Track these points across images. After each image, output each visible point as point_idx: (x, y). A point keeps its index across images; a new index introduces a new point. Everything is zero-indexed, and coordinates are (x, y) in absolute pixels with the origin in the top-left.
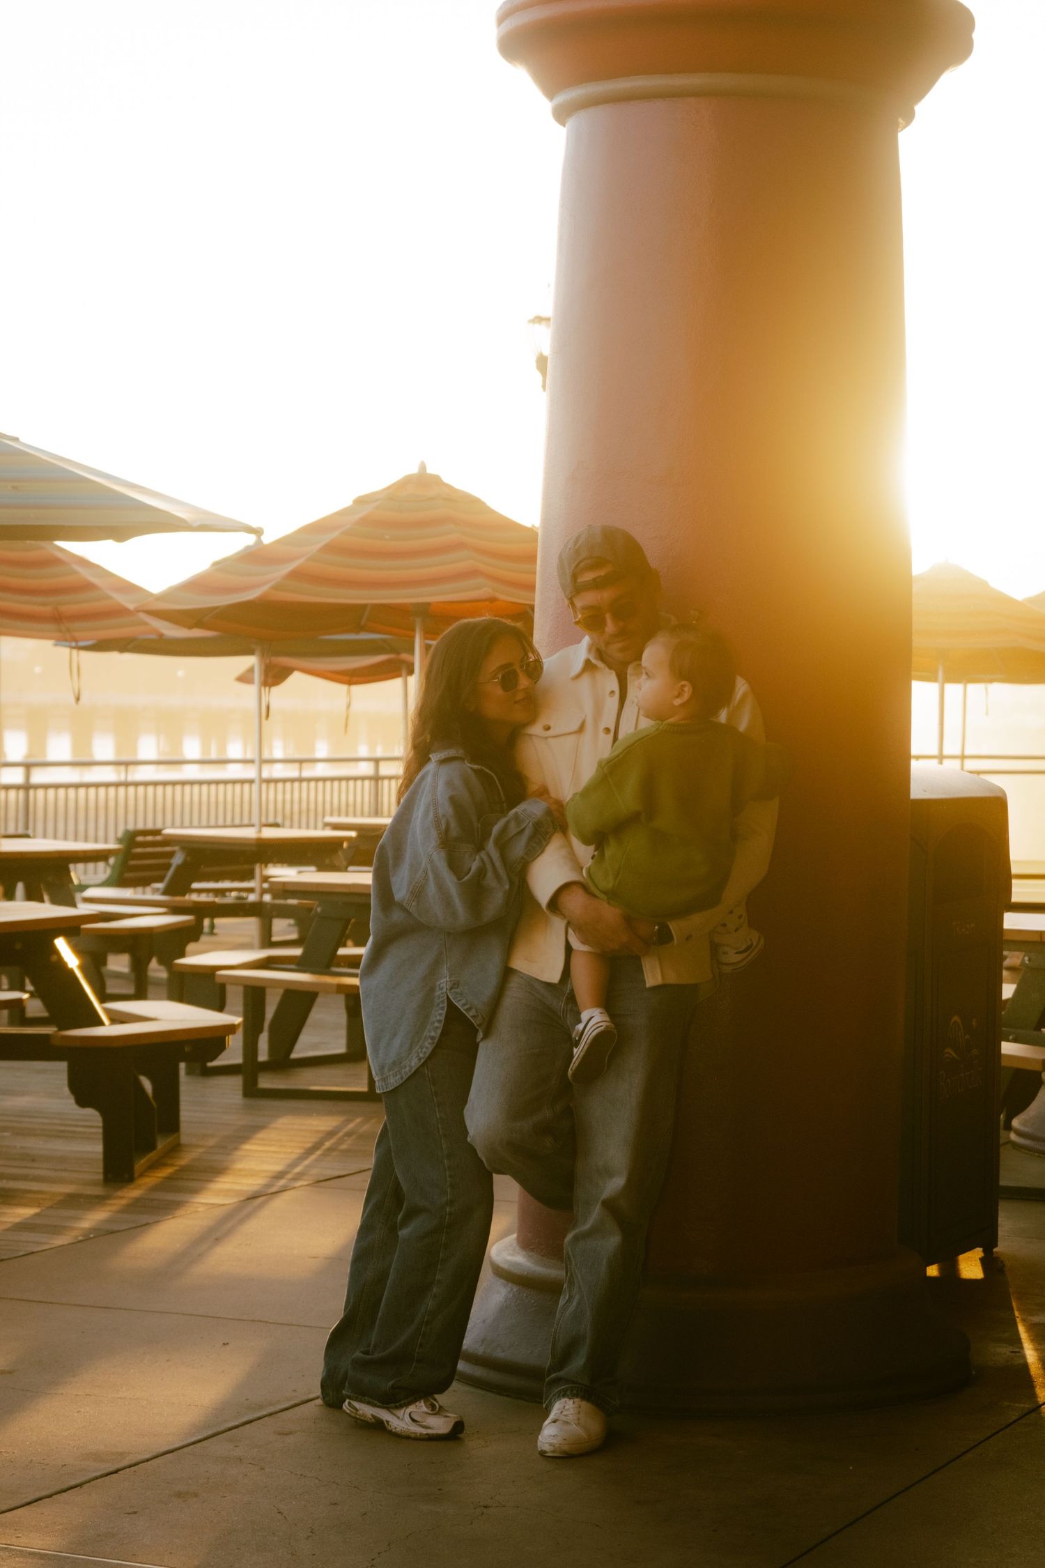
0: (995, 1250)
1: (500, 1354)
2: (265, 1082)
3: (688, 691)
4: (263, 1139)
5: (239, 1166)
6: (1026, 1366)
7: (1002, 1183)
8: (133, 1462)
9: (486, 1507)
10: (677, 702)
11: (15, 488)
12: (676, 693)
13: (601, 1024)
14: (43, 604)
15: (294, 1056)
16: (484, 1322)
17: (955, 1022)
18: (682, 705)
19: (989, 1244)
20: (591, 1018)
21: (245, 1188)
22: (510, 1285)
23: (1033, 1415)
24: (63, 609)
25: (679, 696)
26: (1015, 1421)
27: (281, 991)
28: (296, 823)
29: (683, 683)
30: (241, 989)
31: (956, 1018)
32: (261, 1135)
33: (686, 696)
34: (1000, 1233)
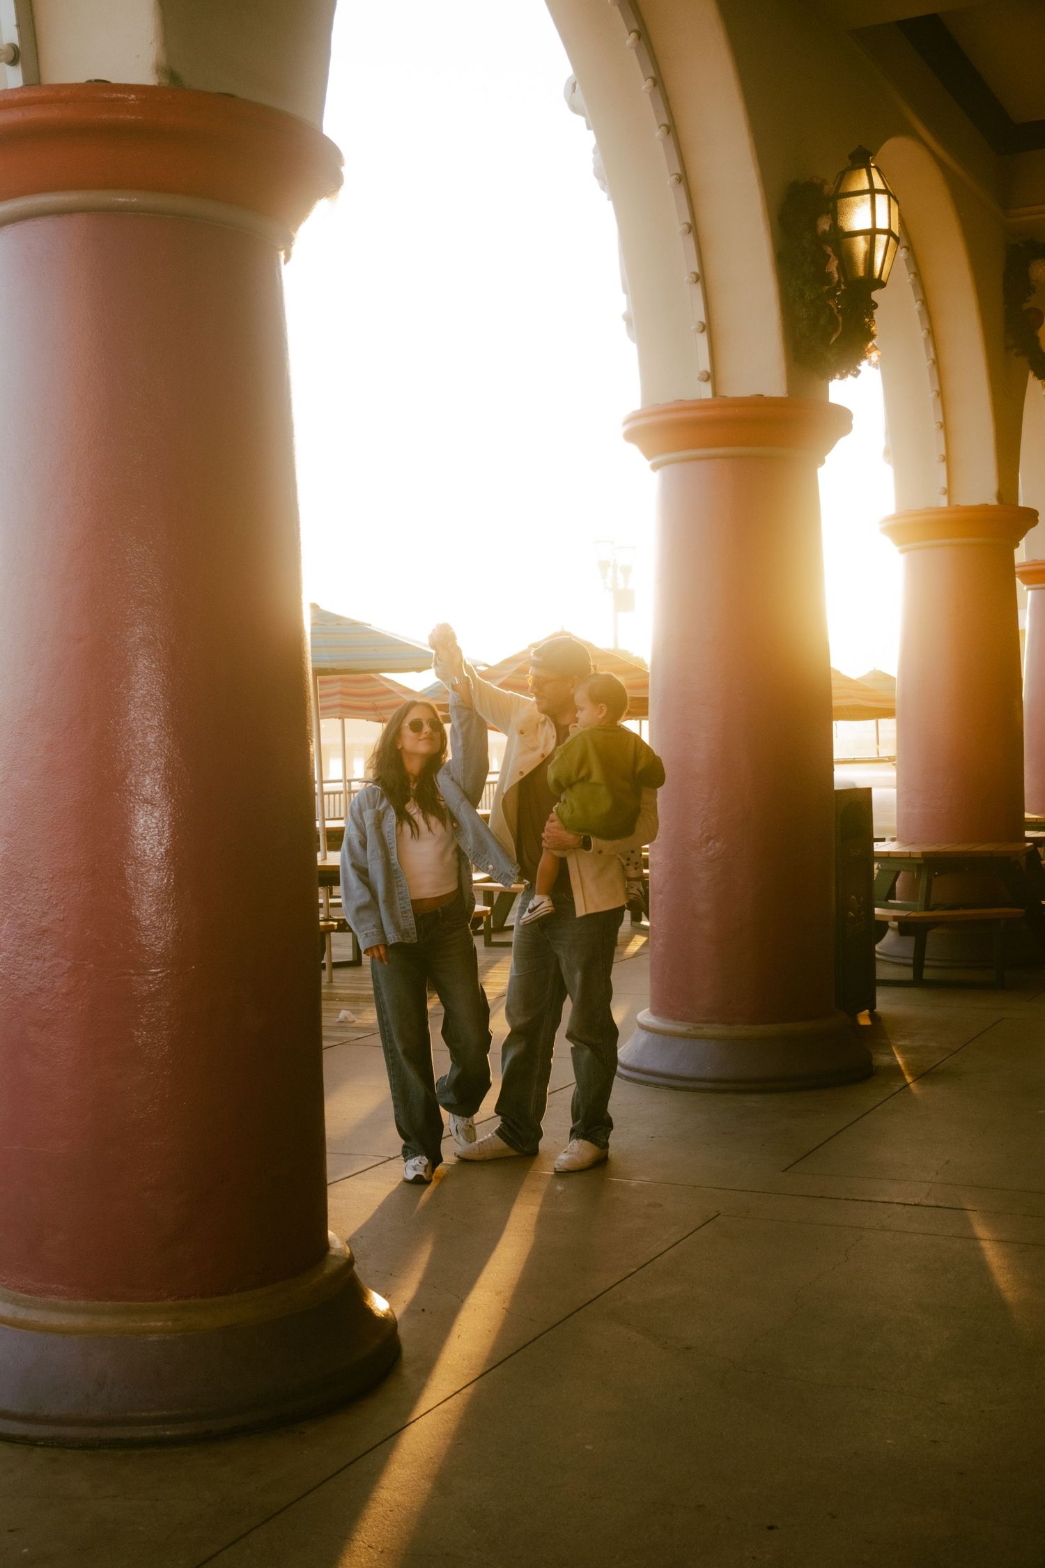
0: (875, 1010)
1: (646, 1066)
2: (495, 939)
3: (605, 709)
4: (499, 967)
5: (490, 980)
6: (898, 1066)
7: (877, 978)
8: (479, 1121)
9: (652, 1137)
10: (601, 716)
11: (374, 650)
12: (599, 712)
13: (549, 908)
14: (368, 702)
15: (505, 925)
16: (636, 1051)
17: (853, 899)
18: (603, 718)
19: (872, 1007)
20: (543, 902)
21: (498, 991)
22: (648, 1033)
23: (906, 1088)
24: (377, 703)
25: (601, 713)
26: (898, 1091)
27: (499, 893)
28: (484, 807)
29: (602, 705)
30: (482, 892)
31: (853, 897)
32: (498, 965)
33: (605, 712)
34: (877, 1003)
